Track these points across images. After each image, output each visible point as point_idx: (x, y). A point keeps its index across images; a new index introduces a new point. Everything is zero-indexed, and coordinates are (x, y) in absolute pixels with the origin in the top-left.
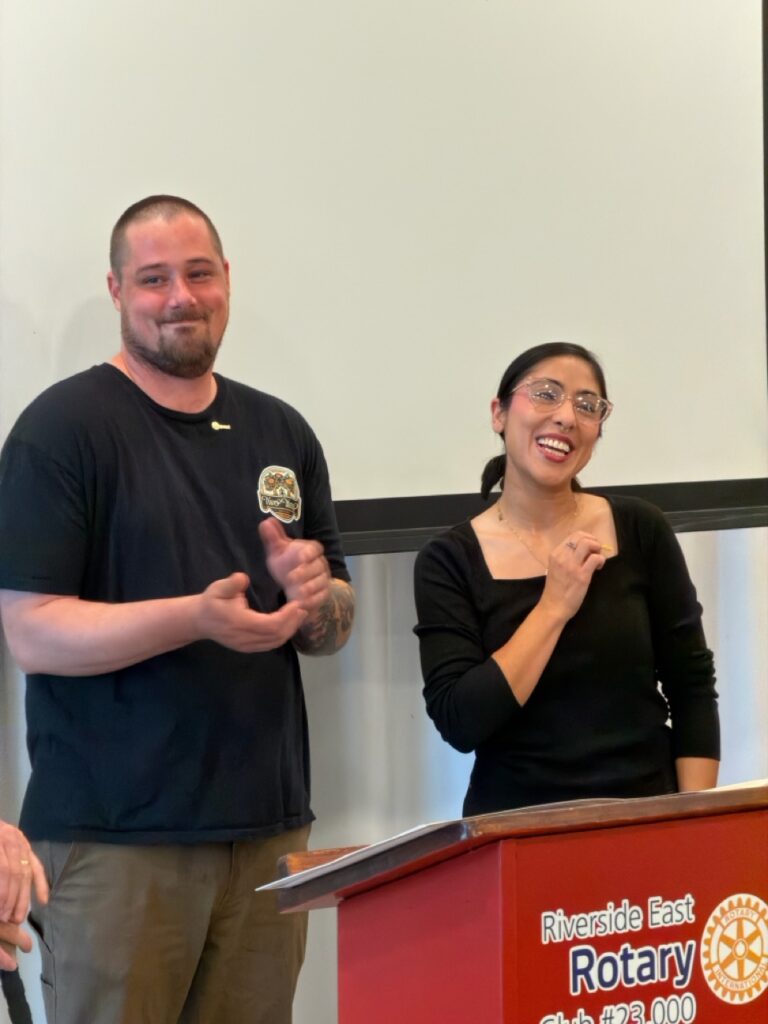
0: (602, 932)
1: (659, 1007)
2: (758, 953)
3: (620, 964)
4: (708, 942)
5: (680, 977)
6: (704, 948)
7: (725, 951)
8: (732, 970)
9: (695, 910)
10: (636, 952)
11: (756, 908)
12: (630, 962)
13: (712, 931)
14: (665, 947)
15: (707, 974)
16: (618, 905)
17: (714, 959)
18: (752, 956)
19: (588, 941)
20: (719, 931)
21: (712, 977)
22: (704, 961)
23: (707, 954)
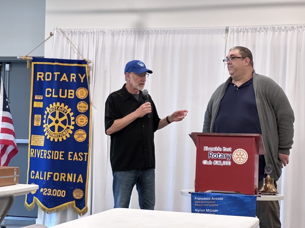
0: (214, 150)
1: (224, 162)
2: (244, 158)
3: (217, 155)
4: (234, 155)
5: (228, 159)
6: (233, 155)
7: (237, 156)
8: (238, 159)
9: (231, 150)
10: (220, 154)
11: (243, 151)
12: (219, 155)
13: (235, 153)
14: (226, 154)
15: (233, 159)
16: (217, 147)
17: (235, 157)
18: (242, 158)
19: (212, 151)
20: (236, 153)
21: (234, 159)
22: (233, 157)
23: (234, 156)
